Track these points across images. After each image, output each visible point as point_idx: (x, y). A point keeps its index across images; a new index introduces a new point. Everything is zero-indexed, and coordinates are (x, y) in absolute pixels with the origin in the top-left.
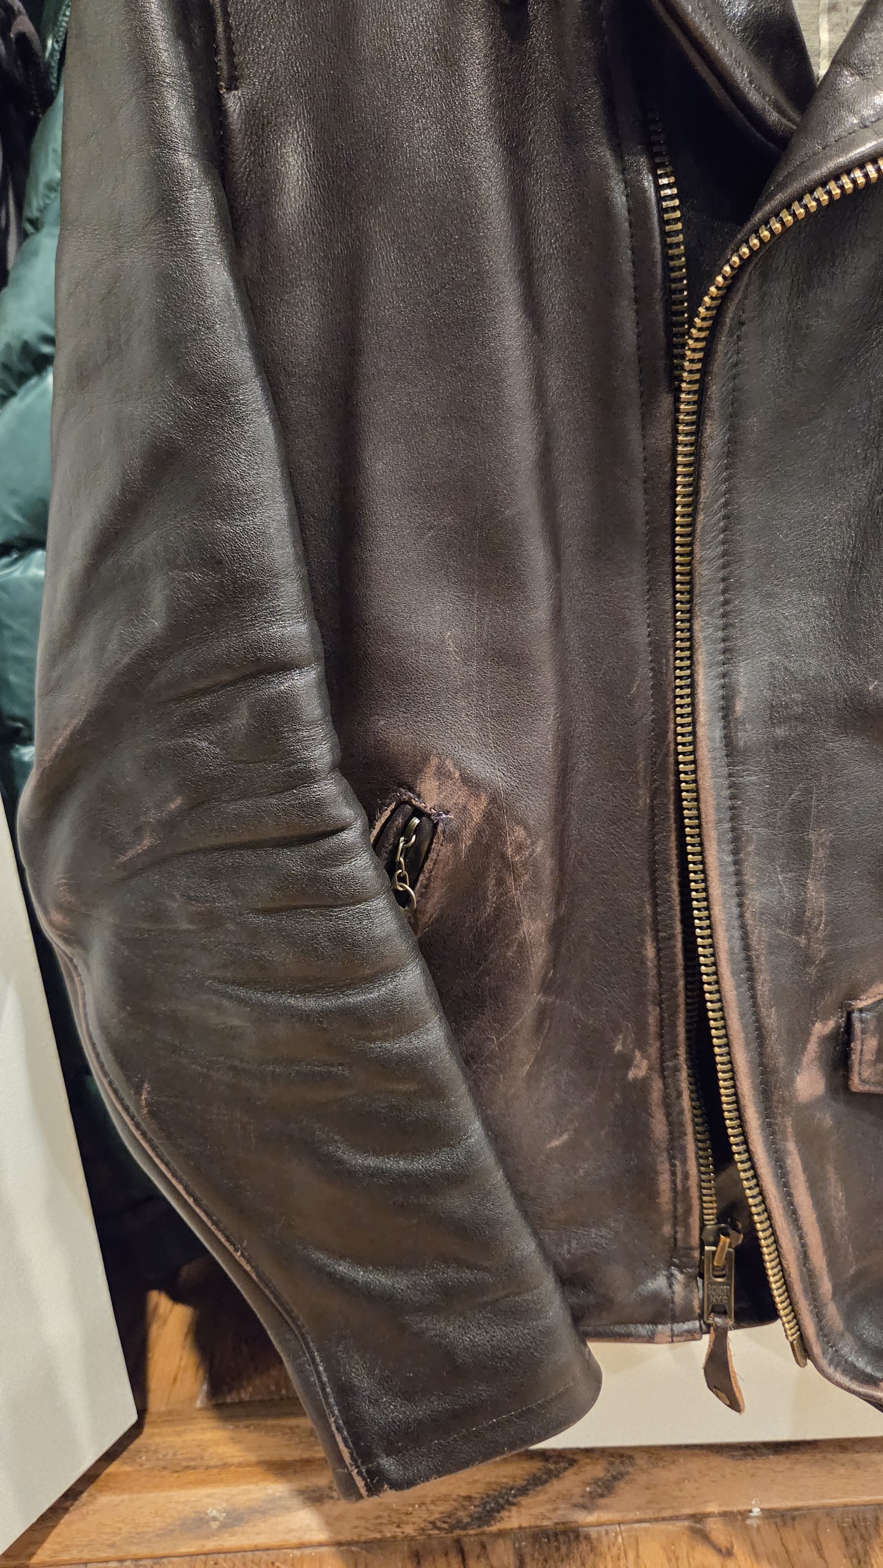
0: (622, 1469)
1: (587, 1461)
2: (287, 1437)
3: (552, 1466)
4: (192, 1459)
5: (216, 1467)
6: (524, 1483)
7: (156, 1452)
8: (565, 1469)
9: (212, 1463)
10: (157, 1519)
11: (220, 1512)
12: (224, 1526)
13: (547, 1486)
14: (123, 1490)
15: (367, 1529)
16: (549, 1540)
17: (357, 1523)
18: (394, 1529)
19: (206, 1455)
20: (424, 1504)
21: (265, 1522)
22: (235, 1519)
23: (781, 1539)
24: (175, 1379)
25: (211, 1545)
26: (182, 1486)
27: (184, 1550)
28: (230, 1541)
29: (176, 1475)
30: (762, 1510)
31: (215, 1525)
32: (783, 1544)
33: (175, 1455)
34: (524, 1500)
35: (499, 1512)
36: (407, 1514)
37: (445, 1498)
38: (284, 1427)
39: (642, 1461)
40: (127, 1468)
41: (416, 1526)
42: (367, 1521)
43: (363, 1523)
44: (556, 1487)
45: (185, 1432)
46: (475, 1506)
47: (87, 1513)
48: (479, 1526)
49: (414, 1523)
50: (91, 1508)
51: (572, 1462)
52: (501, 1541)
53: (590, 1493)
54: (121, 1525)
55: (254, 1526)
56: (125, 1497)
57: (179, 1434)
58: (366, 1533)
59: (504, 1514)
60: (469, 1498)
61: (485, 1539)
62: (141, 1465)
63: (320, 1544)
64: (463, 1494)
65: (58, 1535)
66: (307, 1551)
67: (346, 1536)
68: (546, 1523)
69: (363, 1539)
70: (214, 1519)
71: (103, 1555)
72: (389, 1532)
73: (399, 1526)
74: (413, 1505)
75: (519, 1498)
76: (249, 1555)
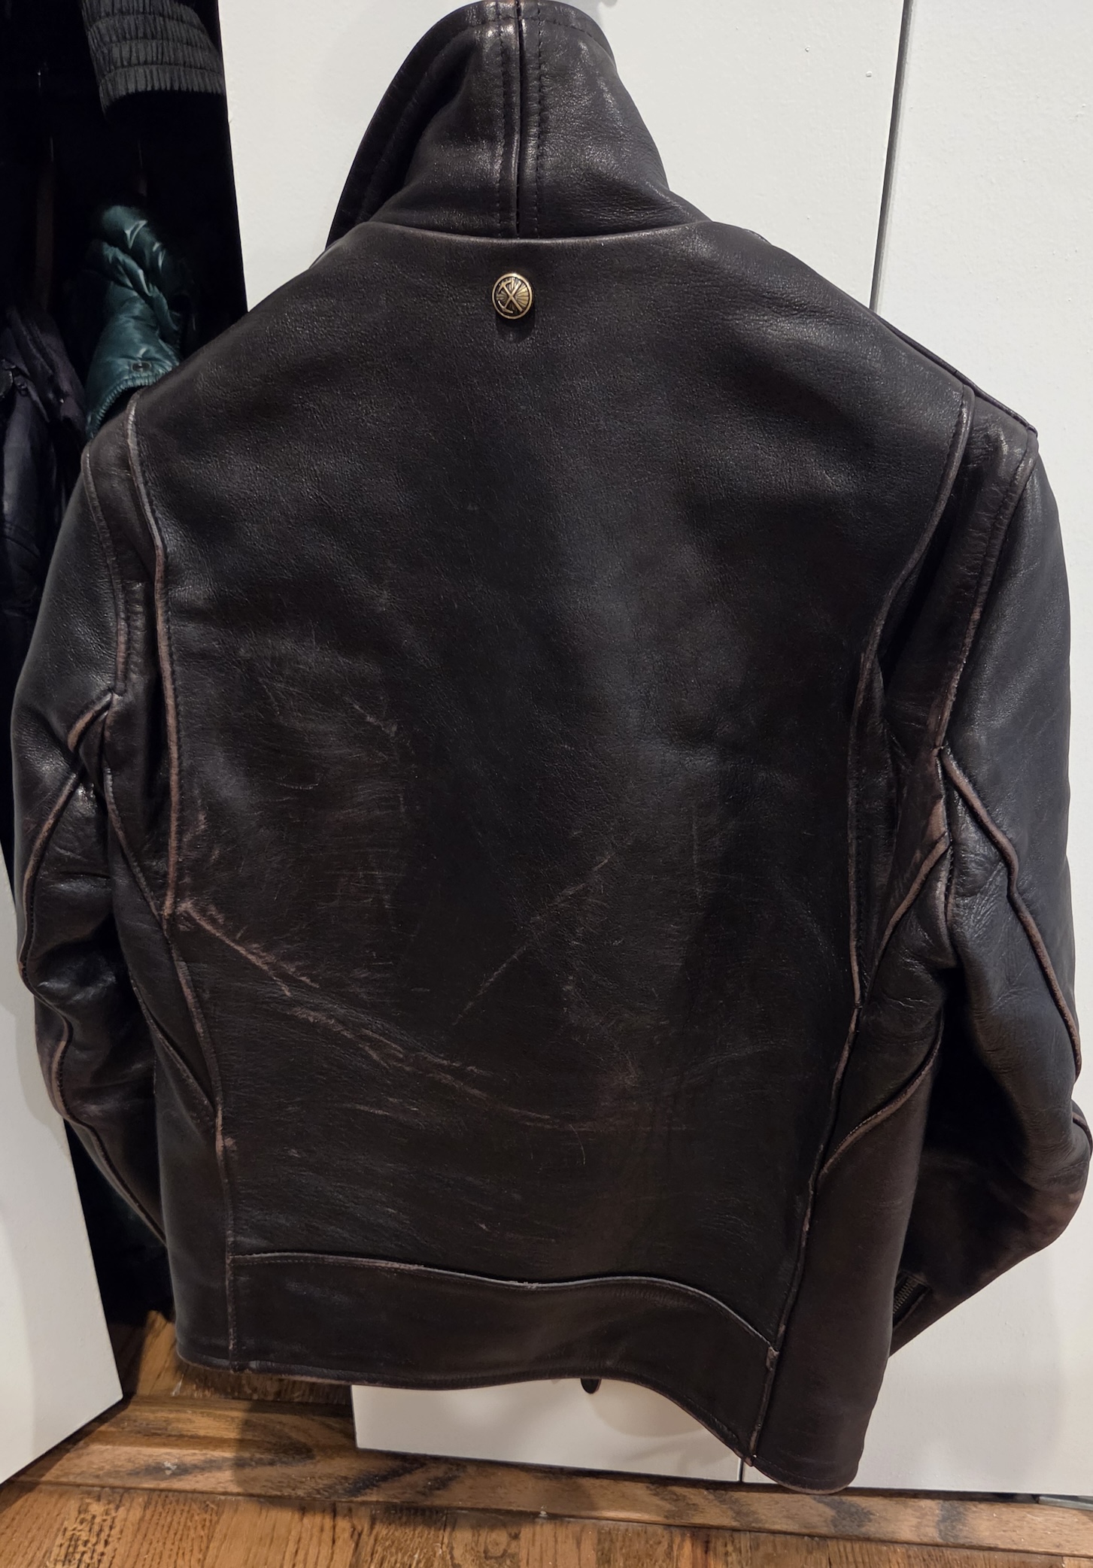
0: (456, 1473)
1: (434, 1465)
2: (228, 1423)
3: (407, 1465)
4: (159, 1429)
5: (175, 1436)
6: (386, 1473)
7: (135, 1421)
8: (417, 1468)
9: (173, 1433)
10: (130, 1464)
11: (174, 1465)
12: (174, 1475)
13: (402, 1478)
14: (108, 1443)
15: (272, 1488)
16: (396, 1512)
17: (265, 1484)
18: (290, 1490)
19: (170, 1428)
20: (314, 1478)
21: (202, 1475)
22: (183, 1470)
23: (555, 1533)
24: (159, 1376)
25: (163, 1485)
26: (149, 1446)
27: (146, 1486)
28: (177, 1484)
29: (147, 1437)
30: (547, 1513)
31: (168, 1473)
32: (555, 1536)
33: (147, 1425)
34: (383, 1485)
35: (364, 1489)
36: (301, 1482)
37: (329, 1476)
38: (228, 1416)
39: (471, 1470)
40: (112, 1429)
41: (306, 1491)
42: (272, 1483)
43: (270, 1484)
44: (408, 1479)
45: (158, 1411)
46: (349, 1484)
47: (82, 1455)
48: (349, 1497)
49: (304, 1489)
50: (85, 1451)
51: (423, 1465)
52: (363, 1508)
53: (431, 1486)
54: (103, 1464)
55: (195, 1476)
56: (109, 1447)
57: (153, 1412)
58: (270, 1491)
59: (368, 1491)
60: (346, 1478)
61: (353, 1505)
62: (123, 1428)
63: (238, 1494)
64: (343, 1474)
65: (60, 1465)
66: (229, 1498)
67: (257, 1491)
68: (395, 1501)
69: (268, 1494)
70: (169, 1469)
71: (90, 1482)
72: (286, 1492)
73: (294, 1490)
74: (306, 1478)
75: (380, 1483)
76: (190, 1495)
